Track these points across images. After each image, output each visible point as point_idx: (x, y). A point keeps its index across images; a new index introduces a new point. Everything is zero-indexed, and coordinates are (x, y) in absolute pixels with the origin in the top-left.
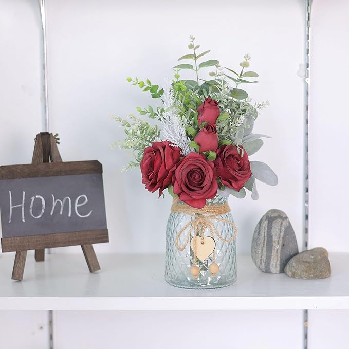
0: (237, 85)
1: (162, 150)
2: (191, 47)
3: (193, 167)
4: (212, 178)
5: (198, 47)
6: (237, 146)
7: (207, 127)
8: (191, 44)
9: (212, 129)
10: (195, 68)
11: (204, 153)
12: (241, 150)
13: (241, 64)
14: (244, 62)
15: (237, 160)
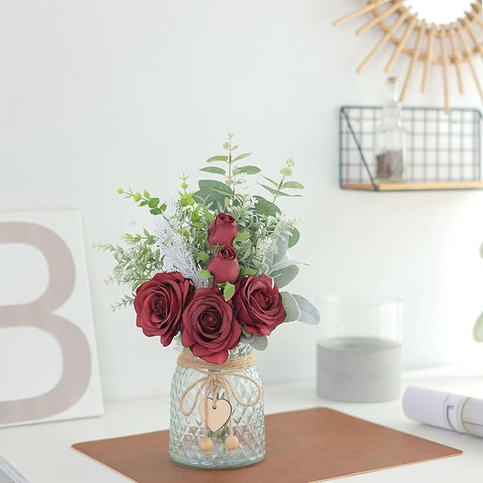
0: (275, 198)
2: (226, 146)
4: (231, 319)
5: (236, 147)
7: (223, 252)
8: (227, 142)
9: (230, 253)
10: (227, 174)
11: (220, 285)
13: (281, 171)
14: (285, 169)
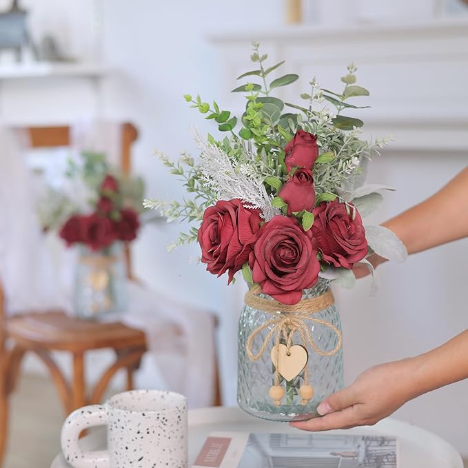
0: (340, 110)
1: (232, 212)
2: (255, 58)
3: (280, 238)
5: (265, 57)
6: (346, 203)
7: (298, 175)
8: (255, 54)
9: (306, 176)
10: (263, 88)
11: (296, 214)
12: (351, 210)
13: (343, 80)
14: (348, 76)
15: (346, 224)
